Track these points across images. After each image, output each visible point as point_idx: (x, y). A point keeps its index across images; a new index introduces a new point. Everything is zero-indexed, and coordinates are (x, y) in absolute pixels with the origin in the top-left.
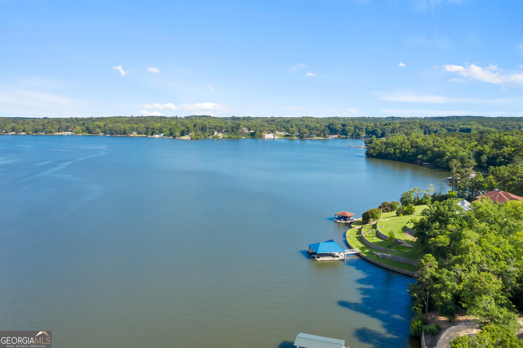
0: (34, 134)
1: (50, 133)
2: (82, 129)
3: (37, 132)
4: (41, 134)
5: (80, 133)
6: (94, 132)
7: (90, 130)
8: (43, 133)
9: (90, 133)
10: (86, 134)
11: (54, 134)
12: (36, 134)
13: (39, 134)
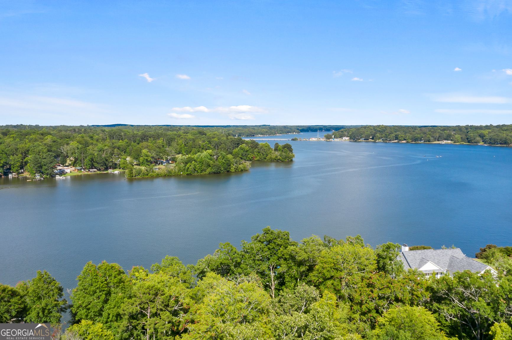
0: (413, 142)
1: (429, 142)
2: (461, 138)
3: (416, 140)
4: (419, 142)
5: (458, 142)
6: (473, 141)
7: (469, 139)
8: (422, 141)
9: (469, 142)
10: (465, 143)
11: (432, 143)
12: (415, 142)
13: (418, 142)
